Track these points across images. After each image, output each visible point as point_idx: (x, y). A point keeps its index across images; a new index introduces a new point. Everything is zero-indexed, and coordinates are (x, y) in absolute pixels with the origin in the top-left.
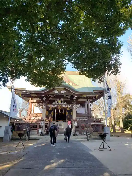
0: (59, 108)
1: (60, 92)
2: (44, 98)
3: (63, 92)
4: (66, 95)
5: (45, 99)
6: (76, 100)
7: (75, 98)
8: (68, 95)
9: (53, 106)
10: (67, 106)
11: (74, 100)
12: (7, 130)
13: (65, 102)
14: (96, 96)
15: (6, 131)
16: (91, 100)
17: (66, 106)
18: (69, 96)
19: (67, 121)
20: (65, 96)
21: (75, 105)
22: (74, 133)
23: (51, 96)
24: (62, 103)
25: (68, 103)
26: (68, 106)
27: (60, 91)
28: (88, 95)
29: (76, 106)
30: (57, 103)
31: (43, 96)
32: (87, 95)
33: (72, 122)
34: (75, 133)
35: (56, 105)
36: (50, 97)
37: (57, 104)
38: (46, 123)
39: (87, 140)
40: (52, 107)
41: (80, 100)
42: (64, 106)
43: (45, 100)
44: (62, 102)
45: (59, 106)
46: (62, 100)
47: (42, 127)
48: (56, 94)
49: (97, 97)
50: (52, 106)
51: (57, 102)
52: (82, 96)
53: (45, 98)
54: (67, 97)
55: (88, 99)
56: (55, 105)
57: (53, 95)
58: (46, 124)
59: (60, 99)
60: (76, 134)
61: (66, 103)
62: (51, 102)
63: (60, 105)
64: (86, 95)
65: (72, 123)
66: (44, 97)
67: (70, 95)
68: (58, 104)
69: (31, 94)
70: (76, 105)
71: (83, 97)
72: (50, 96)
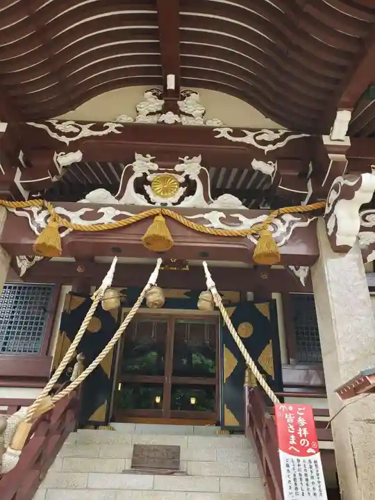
0: (158, 233)
4: (238, 132)
9: (85, 216)
10: (247, 224)
17: (238, 223)
18: (269, 136)
20: (224, 133)
24: (196, 199)
30: (132, 197)
35: (117, 207)
36: (67, 140)
37: (131, 207)
40: (76, 219)
42: (217, 224)
44: (191, 190)
46: (192, 167)
50: (75, 215)
51: (139, 189)
54: (249, 139)
56: (111, 213)
57: (98, 126)
59: (167, 159)
61: (229, 200)
68: (145, 203)
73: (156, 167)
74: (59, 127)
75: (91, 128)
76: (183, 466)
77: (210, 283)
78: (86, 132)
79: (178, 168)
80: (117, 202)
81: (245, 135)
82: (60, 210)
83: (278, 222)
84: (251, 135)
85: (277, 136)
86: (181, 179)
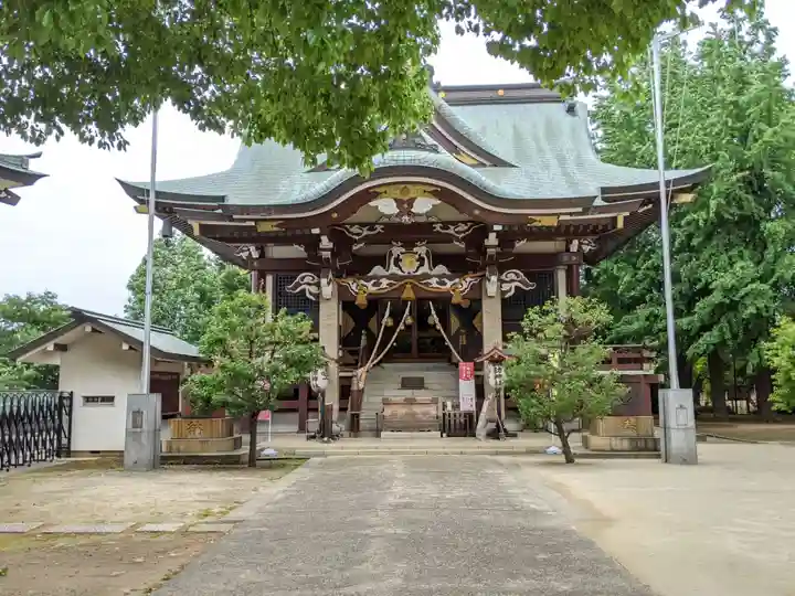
0: (409, 294)
1: (405, 205)
2: (325, 242)
3: (423, 205)
4: (446, 225)
5: (332, 250)
6: (499, 250)
7: (492, 240)
8: (455, 223)
9: (374, 285)
10: (449, 284)
11: (491, 251)
12: (138, 412)
13: (437, 259)
14: (615, 219)
15: (134, 421)
16: (586, 248)
17: (445, 284)
18: (462, 227)
19: (457, 365)
20: (438, 227)
21: (494, 278)
22: (493, 426)
23: (358, 234)
24: (425, 269)
25: (457, 265)
26: (457, 280)
27: (406, 198)
28: (568, 217)
29: (502, 281)
30: (394, 269)
31: (316, 231)
32: (562, 218)
33: (479, 367)
34: (498, 426)
35: (388, 277)
36: (357, 238)
37: (392, 277)
38: (341, 378)
39: (562, 459)
40: (372, 289)
41: (522, 246)
42: (435, 285)
43: (327, 254)
44: (422, 265)
45: (408, 286)
46: (421, 250)
47: (323, 395)
48: (389, 217)
49: (620, 224)
50: (369, 284)
51: (396, 264)
52: (535, 224)
53: (331, 245)
54: (451, 231)
55: (569, 242)
56: (385, 282)
57: (371, 226)
58: (346, 383)
59: (409, 246)
60: (505, 430)
61: (441, 269)
62: (361, 267)
63: (409, 276)
64: (558, 215)
65: (478, 373)
66: (325, 239)
67: (465, 223)
68: (400, 273)
69: (253, 224)
70: (503, 277)
71: (540, 228)
72: (355, 229)
73: (404, 250)
74: (351, 230)
75: (368, 230)
76: (426, 386)
77: (433, 312)
78: (365, 232)
79: (415, 250)
80: (387, 274)
81: (448, 228)
82: (362, 282)
83: (463, 282)
84: (452, 227)
85: (466, 228)
86: (417, 256)
